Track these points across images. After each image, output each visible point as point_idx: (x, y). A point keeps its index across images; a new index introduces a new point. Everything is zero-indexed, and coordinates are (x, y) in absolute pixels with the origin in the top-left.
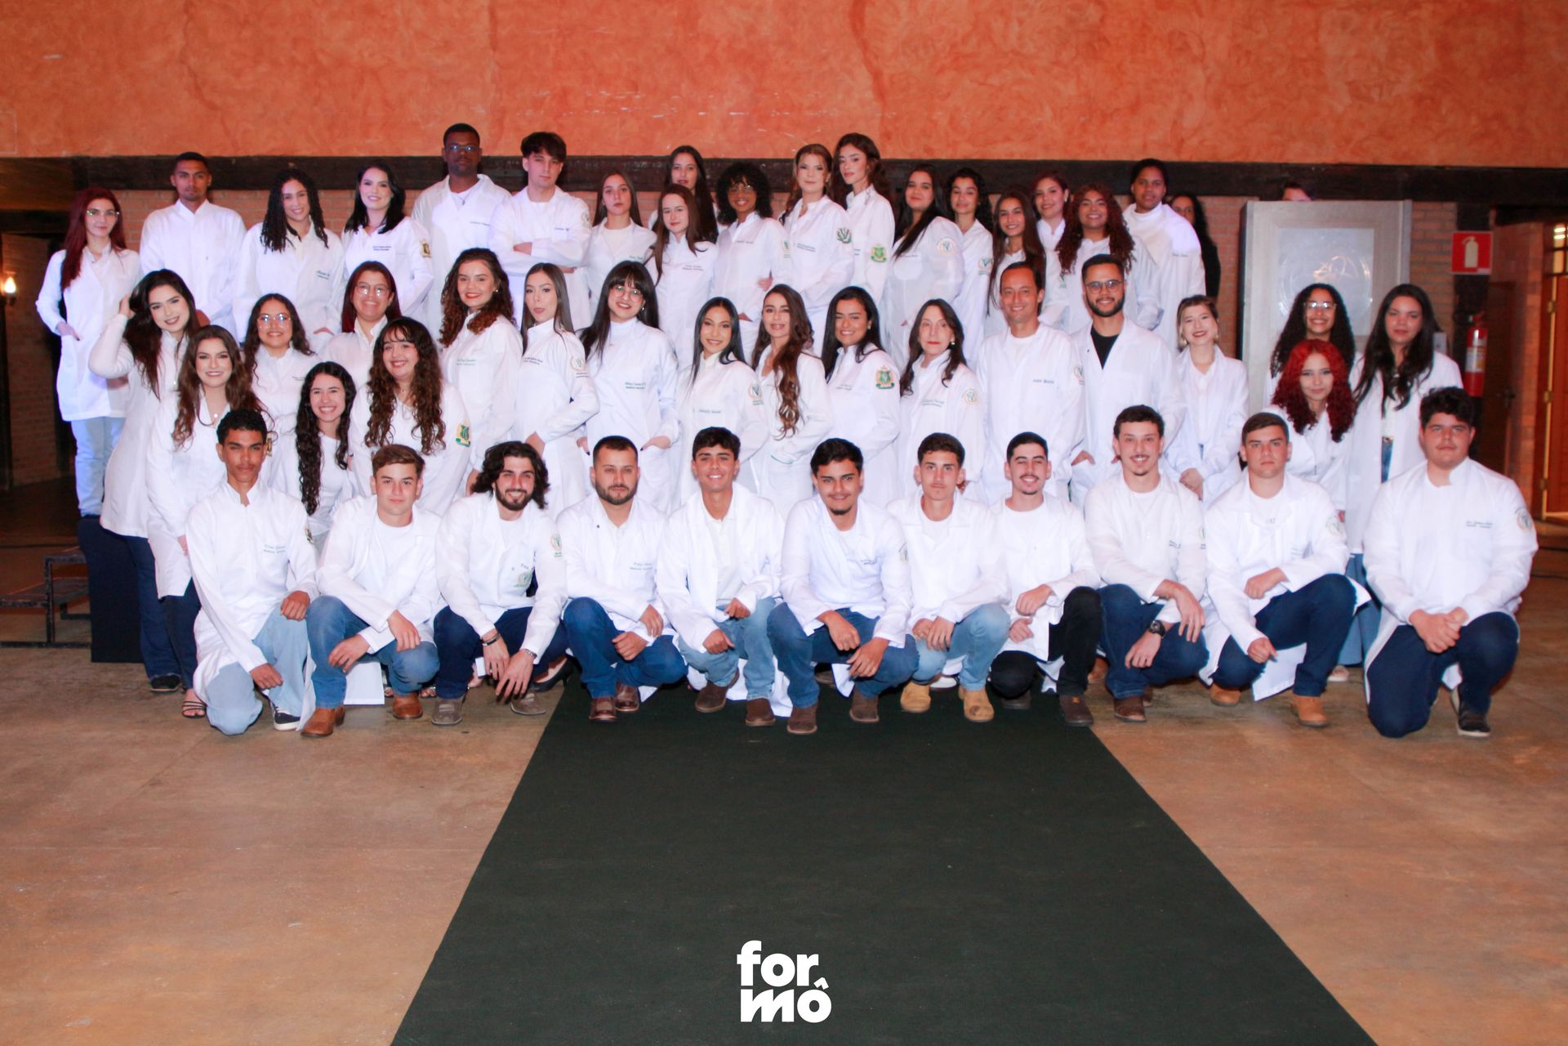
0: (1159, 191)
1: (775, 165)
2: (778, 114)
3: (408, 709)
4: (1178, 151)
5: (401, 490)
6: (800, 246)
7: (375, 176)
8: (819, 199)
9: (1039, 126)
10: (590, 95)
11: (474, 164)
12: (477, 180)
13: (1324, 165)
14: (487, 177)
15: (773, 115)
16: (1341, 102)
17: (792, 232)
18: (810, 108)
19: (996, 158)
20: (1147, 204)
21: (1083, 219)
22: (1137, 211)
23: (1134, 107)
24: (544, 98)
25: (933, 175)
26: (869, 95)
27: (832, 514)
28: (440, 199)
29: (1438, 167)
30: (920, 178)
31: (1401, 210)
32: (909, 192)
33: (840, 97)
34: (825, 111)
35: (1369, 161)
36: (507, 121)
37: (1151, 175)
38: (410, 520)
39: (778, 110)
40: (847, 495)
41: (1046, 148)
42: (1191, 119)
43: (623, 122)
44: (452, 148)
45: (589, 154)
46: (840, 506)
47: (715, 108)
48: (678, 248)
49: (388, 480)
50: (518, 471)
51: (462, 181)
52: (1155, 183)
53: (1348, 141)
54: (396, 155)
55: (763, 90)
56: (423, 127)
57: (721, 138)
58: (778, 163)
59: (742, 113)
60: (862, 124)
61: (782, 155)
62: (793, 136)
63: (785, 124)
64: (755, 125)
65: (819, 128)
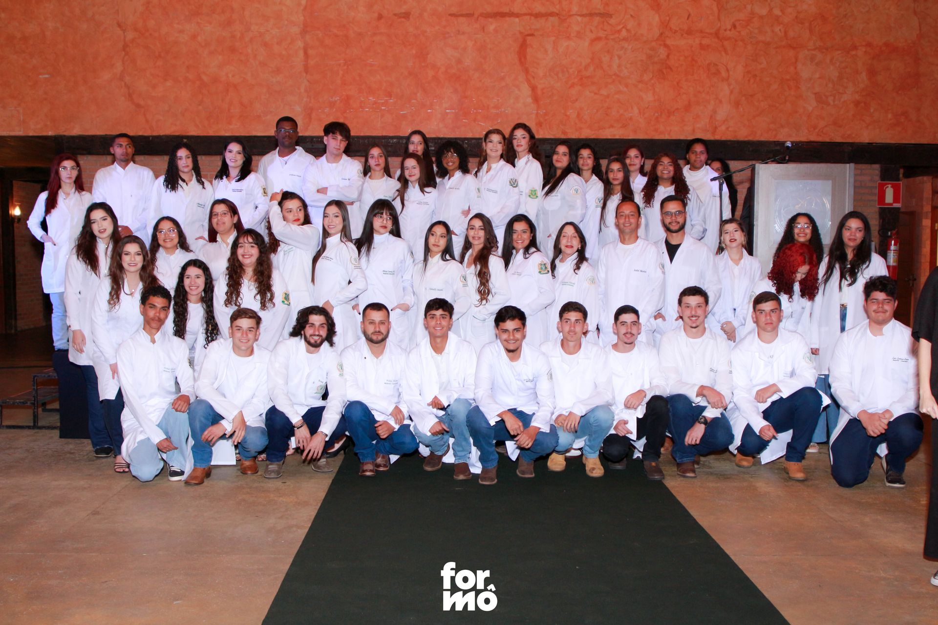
0: (703, 157)
1: (473, 141)
2: (475, 111)
3: (250, 468)
4: (714, 133)
5: (247, 335)
6: (489, 190)
7: (235, 147)
8: (498, 162)
9: (631, 119)
10: (363, 100)
11: (294, 141)
12: (296, 149)
13: (801, 142)
14: (301, 148)
15: (472, 112)
16: (811, 105)
17: (483, 182)
18: (494, 108)
19: (605, 138)
20: (698, 166)
21: (659, 173)
22: (690, 169)
23: (688, 108)
24: (336, 101)
25: (569, 147)
26: (529, 100)
27: (506, 351)
28: (272, 161)
29: (869, 143)
30: (562, 149)
31: (848, 169)
32: (555, 157)
33: (512, 101)
34: (503, 110)
35: (827, 140)
36: (314, 115)
37: (699, 148)
38: (252, 352)
39: (475, 109)
40: (517, 340)
41: (635, 132)
42: (721, 115)
43: (382, 116)
44: (281, 131)
45: (362, 134)
46: (511, 347)
47: (437, 108)
48: (413, 192)
49: (239, 328)
50: (317, 324)
51: (287, 150)
52: (701, 153)
53: (815, 127)
54: (247, 135)
55: (466, 97)
56: (264, 119)
57: (441, 125)
58: (475, 141)
59: (453, 111)
60: (525, 117)
61: (477, 136)
62: (484, 125)
63: (479, 117)
64: (461, 118)
65: (500, 119)
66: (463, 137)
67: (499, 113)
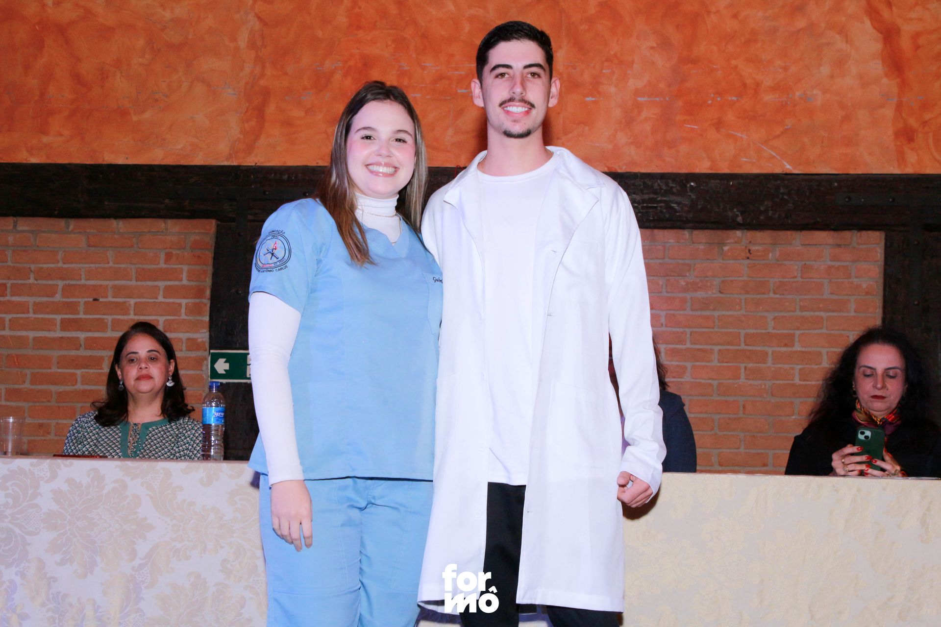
2: (719, 99)
10: (406, 68)
15: (710, 102)
18: (774, 89)
24: (332, 73)
26: (877, 68)
33: (825, 70)
36: (271, 108)
39: (719, 94)
47: (613, 90)
55: (694, 61)
56: (135, 118)
57: (622, 138)
58: (718, 181)
59: (657, 99)
60: (862, 115)
61: (725, 168)
62: (744, 136)
63: (730, 117)
64: (679, 118)
65: (789, 122)
66: (684, 171)
67: (789, 103)
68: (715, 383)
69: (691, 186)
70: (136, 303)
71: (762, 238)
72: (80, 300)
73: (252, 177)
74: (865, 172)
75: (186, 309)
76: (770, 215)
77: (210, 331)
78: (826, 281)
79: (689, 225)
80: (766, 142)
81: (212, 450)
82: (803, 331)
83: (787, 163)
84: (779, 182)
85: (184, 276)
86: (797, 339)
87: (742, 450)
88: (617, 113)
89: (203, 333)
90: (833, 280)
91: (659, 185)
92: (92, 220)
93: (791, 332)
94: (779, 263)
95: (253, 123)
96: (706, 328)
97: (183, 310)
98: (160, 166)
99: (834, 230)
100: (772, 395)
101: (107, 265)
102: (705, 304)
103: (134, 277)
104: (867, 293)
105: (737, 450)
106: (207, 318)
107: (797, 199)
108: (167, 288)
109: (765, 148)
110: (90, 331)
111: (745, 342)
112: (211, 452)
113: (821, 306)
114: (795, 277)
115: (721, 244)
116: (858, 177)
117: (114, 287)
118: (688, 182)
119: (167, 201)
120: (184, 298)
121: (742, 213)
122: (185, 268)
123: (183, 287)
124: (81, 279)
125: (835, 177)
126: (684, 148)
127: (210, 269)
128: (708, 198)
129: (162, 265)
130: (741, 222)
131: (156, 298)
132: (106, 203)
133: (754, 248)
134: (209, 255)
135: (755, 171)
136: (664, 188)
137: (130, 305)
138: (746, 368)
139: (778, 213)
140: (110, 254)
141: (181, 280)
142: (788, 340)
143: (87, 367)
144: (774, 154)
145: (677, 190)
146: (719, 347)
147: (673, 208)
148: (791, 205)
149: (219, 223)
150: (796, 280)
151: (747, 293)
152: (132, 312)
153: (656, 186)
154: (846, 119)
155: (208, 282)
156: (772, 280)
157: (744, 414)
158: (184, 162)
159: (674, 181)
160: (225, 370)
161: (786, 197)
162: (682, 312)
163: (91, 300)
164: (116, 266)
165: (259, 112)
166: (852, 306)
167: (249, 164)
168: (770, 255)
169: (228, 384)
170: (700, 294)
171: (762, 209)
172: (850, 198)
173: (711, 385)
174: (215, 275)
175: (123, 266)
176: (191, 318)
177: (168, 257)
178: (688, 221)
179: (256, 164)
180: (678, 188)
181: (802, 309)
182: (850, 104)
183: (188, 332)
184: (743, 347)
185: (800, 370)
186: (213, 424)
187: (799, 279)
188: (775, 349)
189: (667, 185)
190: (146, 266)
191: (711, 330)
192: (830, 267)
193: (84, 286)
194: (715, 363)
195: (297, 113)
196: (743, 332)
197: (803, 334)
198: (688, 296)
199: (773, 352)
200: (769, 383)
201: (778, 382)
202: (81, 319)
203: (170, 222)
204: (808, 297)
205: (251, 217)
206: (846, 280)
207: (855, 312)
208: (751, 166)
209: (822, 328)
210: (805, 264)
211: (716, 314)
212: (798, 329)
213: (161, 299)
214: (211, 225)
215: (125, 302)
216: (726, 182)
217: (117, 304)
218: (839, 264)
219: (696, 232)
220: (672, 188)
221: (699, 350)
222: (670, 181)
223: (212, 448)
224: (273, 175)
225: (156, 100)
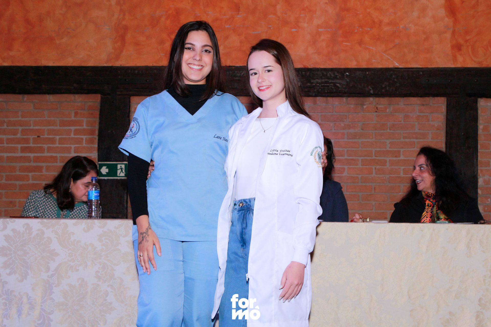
2: (361, 29)
10: (199, 15)
15: (356, 31)
18: (389, 24)
24: (160, 17)
26: (442, 12)
33: (416, 14)
36: (128, 36)
39: (361, 27)
47: (306, 25)
54: (34, 65)
55: (348, 10)
56: (58, 42)
57: (311, 50)
58: (360, 72)
59: (329, 30)
60: (435, 37)
61: (364, 65)
62: (374, 49)
63: (366, 38)
64: (340, 39)
65: (397, 41)
66: (343, 67)
67: (397, 31)
68: (360, 176)
69: (347, 75)
70: (60, 138)
71: (384, 101)
72: (30, 137)
73: (119, 72)
74: (436, 67)
75: (86, 141)
76: (387, 89)
77: (98, 152)
78: (416, 123)
79: (346, 95)
80: (385, 52)
81: (93, 213)
82: (405, 149)
83: (396, 62)
84: (392, 72)
85: (85, 124)
86: (401, 153)
87: (374, 211)
88: (308, 37)
89: (94, 153)
90: (420, 123)
91: (330, 74)
92: (36, 95)
93: (398, 149)
94: (392, 114)
95: (119, 44)
96: (355, 148)
97: (84, 141)
98: (71, 67)
99: (421, 97)
100: (389, 182)
101: (44, 119)
102: (355, 136)
103: (58, 125)
104: (438, 129)
105: (372, 211)
106: (96, 146)
107: (401, 81)
108: (76, 130)
109: (385, 55)
110: (36, 153)
111: (375, 154)
112: (93, 214)
113: (414, 136)
114: (401, 121)
115: (363, 105)
116: (433, 69)
117: (48, 130)
118: (345, 73)
119: (75, 85)
120: (85, 135)
121: (373, 88)
122: (85, 120)
123: (84, 129)
124: (30, 126)
125: (420, 69)
126: (343, 55)
127: (97, 120)
128: (355, 81)
129: (73, 118)
130: (373, 93)
131: (70, 135)
132: (43, 86)
133: (379, 106)
134: (97, 113)
135: (380, 66)
136: (333, 76)
137: (56, 139)
138: (375, 168)
139: (391, 88)
140: (46, 113)
141: (83, 126)
142: (397, 153)
143: (35, 171)
144: (389, 57)
145: (340, 77)
146: (362, 158)
147: (337, 86)
148: (398, 84)
149: (102, 96)
150: (401, 123)
151: (376, 130)
152: (57, 143)
153: (328, 75)
154: (427, 39)
155: (97, 127)
156: (388, 123)
157: (375, 192)
158: (84, 64)
159: (338, 72)
160: (106, 173)
161: (395, 80)
162: (342, 140)
163: (36, 137)
164: (49, 119)
165: (122, 38)
166: (430, 136)
167: (117, 65)
168: (388, 110)
169: (108, 179)
170: (352, 131)
171: (383, 86)
172: (428, 80)
173: (357, 177)
174: (100, 123)
175: (53, 119)
176: (89, 146)
177: (76, 114)
178: (345, 93)
179: (121, 65)
180: (340, 76)
181: (404, 138)
182: (428, 31)
183: (87, 153)
184: (374, 157)
185: (403, 169)
186: (94, 200)
187: (402, 122)
188: (391, 158)
189: (334, 74)
190: (65, 119)
191: (357, 149)
192: (419, 116)
193: (32, 129)
194: (360, 166)
195: (142, 38)
196: (374, 150)
197: (405, 151)
198: (345, 131)
199: (390, 160)
200: (387, 176)
201: (392, 176)
202: (31, 147)
203: (77, 96)
204: (407, 131)
205: (118, 93)
206: (427, 123)
207: (432, 139)
208: (378, 64)
209: (414, 147)
210: (406, 114)
211: (360, 141)
212: (402, 148)
213: (72, 136)
214: (98, 97)
215: (53, 138)
216: (364, 72)
217: (49, 139)
218: (424, 114)
219: (349, 99)
220: (337, 75)
221: (352, 159)
222: (336, 72)
223: (93, 212)
224: (130, 71)
225: (69, 32)
